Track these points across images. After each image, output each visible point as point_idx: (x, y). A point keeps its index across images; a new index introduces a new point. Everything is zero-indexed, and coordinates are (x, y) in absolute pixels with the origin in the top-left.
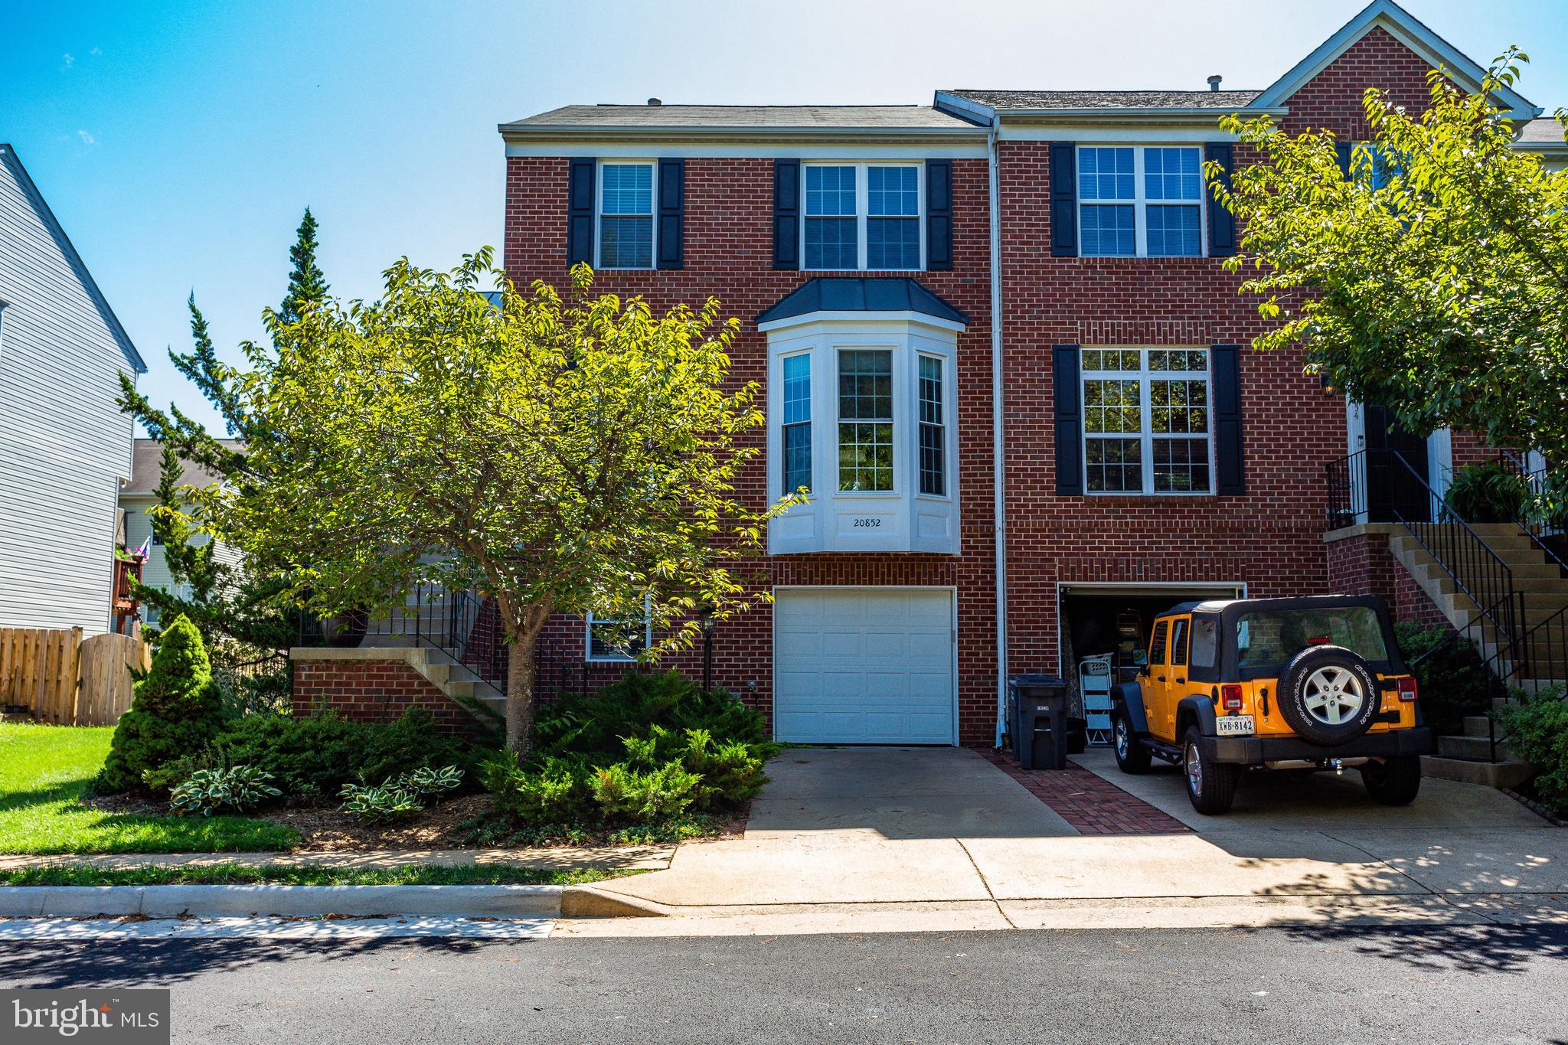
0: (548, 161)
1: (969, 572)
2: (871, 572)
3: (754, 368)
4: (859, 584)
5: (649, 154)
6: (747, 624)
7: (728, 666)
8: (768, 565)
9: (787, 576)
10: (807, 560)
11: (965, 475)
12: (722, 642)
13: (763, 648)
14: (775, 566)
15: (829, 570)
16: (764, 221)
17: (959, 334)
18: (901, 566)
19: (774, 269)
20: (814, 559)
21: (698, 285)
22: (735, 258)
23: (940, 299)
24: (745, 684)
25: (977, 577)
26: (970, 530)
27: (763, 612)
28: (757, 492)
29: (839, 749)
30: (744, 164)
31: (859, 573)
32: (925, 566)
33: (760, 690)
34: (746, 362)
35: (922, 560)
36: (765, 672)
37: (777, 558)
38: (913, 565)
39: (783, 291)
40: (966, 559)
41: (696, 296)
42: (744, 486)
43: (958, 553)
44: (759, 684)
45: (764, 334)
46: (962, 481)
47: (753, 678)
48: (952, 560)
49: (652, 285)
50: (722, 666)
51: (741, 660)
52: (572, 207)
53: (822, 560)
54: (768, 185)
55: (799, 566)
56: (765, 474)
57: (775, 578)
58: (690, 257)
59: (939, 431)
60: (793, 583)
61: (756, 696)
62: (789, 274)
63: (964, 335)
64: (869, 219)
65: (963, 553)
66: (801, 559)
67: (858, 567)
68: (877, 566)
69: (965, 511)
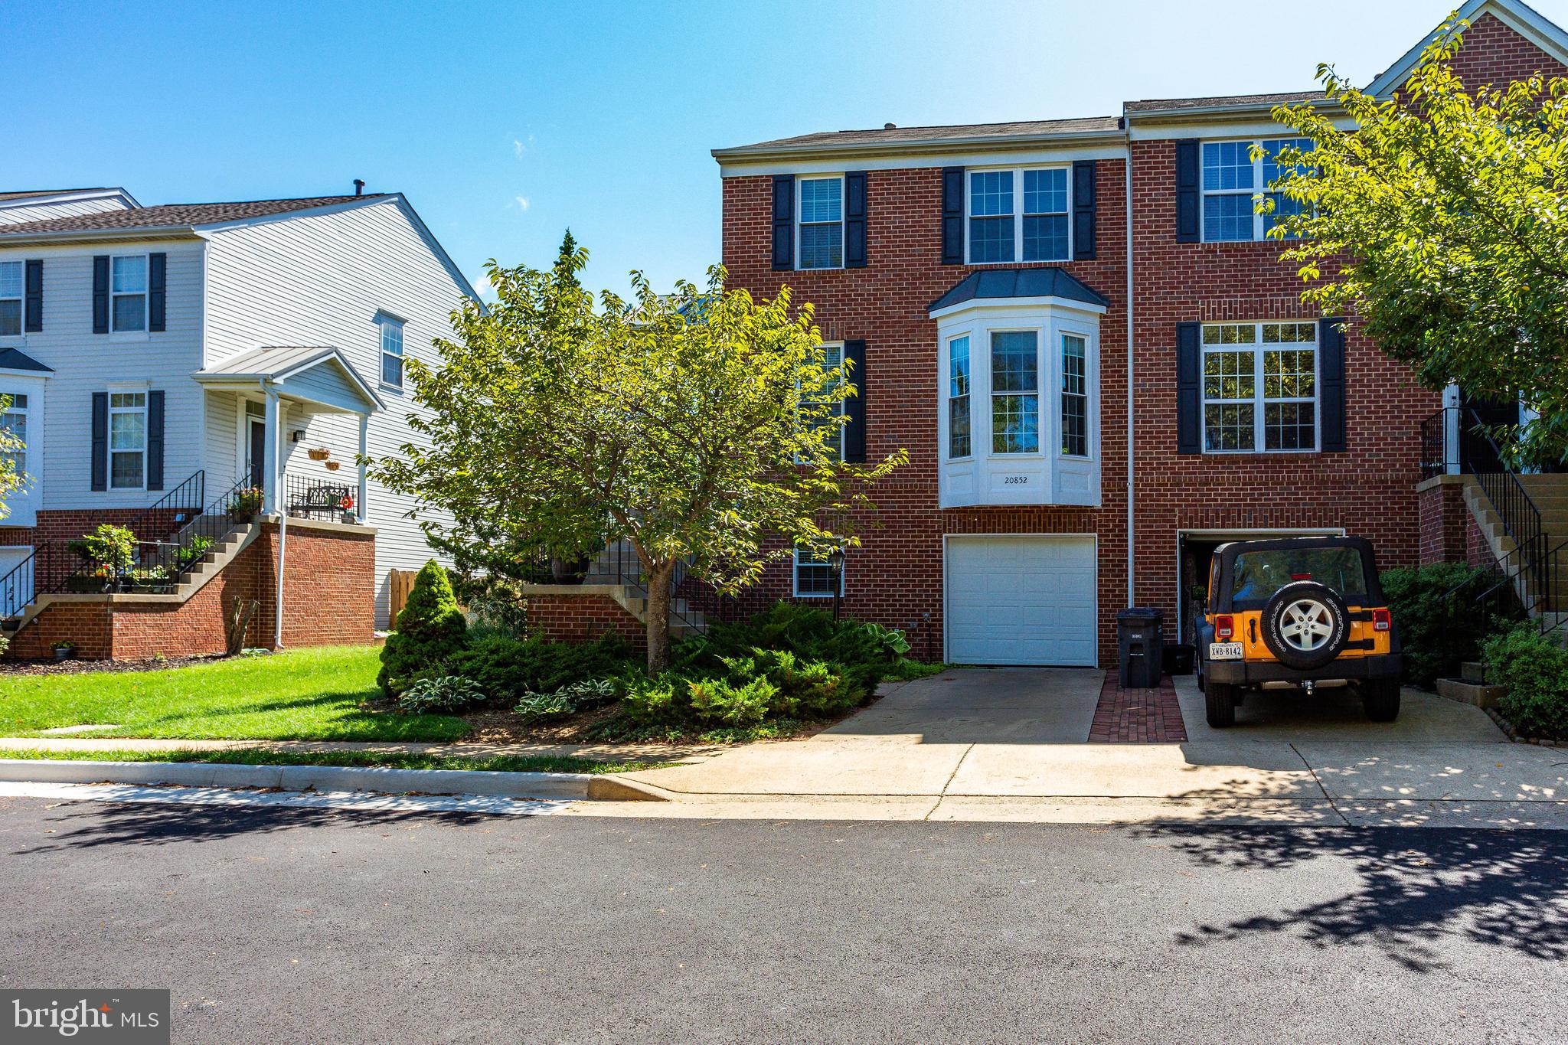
0: (755, 180)
1: (1108, 521)
2: (1024, 523)
3: (927, 350)
4: (1014, 532)
5: (837, 169)
6: (922, 566)
7: (907, 601)
8: (939, 517)
9: (955, 527)
10: (971, 512)
11: (1105, 438)
12: (902, 581)
13: (935, 586)
14: (945, 518)
15: (989, 521)
16: (935, 225)
17: (1102, 316)
18: (1050, 517)
19: (942, 264)
20: (978, 512)
21: (879, 280)
22: (910, 256)
23: (1085, 285)
24: (921, 615)
25: (1115, 526)
26: (1109, 486)
27: (935, 556)
28: (929, 456)
29: (998, 670)
30: (917, 173)
31: (1014, 523)
32: (1070, 517)
33: (933, 620)
34: (920, 345)
35: (1068, 511)
36: (937, 606)
37: (947, 511)
38: (1060, 517)
39: (950, 283)
40: (1106, 511)
41: (878, 290)
42: (919, 451)
43: (1098, 505)
44: (932, 615)
45: (935, 320)
46: (1103, 443)
47: (928, 610)
48: (1094, 511)
49: (841, 282)
50: (901, 601)
51: (917, 596)
52: (775, 218)
53: (984, 512)
54: (938, 192)
55: (964, 517)
56: (936, 440)
57: (945, 527)
58: (873, 257)
59: (1081, 402)
60: (959, 532)
61: (929, 625)
62: (956, 268)
63: (1105, 317)
64: (1025, 217)
65: (1103, 506)
66: (966, 512)
67: (1014, 518)
68: (1029, 516)
69: (1105, 469)
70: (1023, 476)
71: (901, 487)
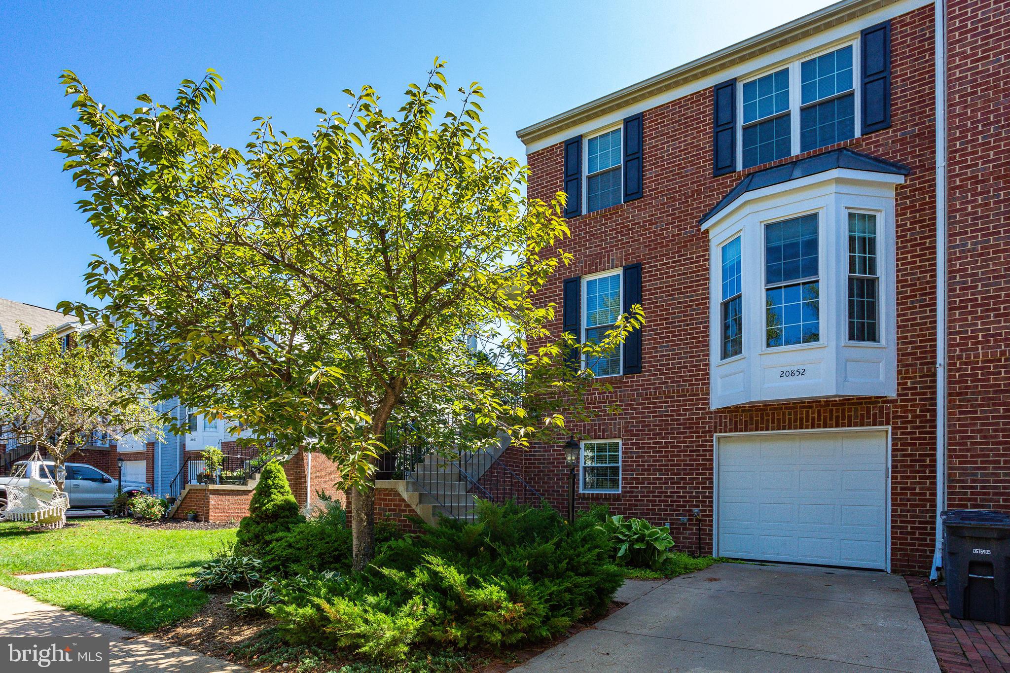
0: (551, 149)
1: (905, 412)
2: (801, 419)
3: (698, 262)
4: (790, 428)
5: (617, 118)
6: (693, 465)
7: (678, 497)
8: (710, 418)
9: (726, 426)
10: (743, 411)
11: (902, 321)
12: (673, 479)
13: (705, 483)
14: (715, 418)
15: (762, 418)
16: (706, 142)
17: (899, 187)
18: (831, 411)
19: (714, 177)
20: (749, 411)
21: (654, 206)
22: (682, 177)
23: (876, 159)
24: (690, 511)
25: (914, 417)
26: (907, 372)
27: (706, 455)
28: (701, 361)
29: (770, 567)
30: (689, 100)
31: (790, 419)
32: (856, 410)
33: (703, 516)
34: (692, 258)
35: (853, 404)
36: (707, 502)
37: (718, 411)
38: (844, 410)
39: (723, 192)
40: (902, 401)
41: (652, 215)
42: (691, 357)
43: (893, 395)
44: (701, 511)
45: (707, 231)
46: (899, 327)
47: (698, 506)
48: (888, 402)
49: (620, 216)
50: (673, 497)
51: (688, 493)
52: (567, 176)
53: (757, 410)
54: (709, 110)
55: (736, 416)
56: (708, 345)
57: (715, 427)
58: (648, 187)
59: (872, 285)
60: (731, 431)
61: (700, 520)
62: (728, 178)
63: (903, 187)
64: (802, 110)
65: (899, 395)
66: (737, 411)
67: (790, 414)
68: (807, 412)
69: (902, 355)
70: (801, 368)
71: (673, 392)
